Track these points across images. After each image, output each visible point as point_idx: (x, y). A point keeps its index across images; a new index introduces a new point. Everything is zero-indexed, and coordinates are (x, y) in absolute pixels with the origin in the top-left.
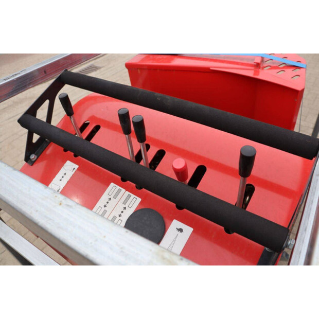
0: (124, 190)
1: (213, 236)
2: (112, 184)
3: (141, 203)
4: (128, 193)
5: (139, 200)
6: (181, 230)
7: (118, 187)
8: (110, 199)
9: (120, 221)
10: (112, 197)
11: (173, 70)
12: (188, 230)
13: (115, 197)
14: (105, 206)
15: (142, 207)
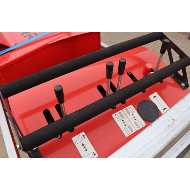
0: (121, 110)
1: (162, 87)
2: (113, 115)
3: (134, 106)
4: (124, 110)
5: (131, 106)
6: (155, 97)
7: (117, 113)
8: (122, 121)
9: (139, 121)
10: (122, 119)
11: (25, 58)
12: (156, 94)
13: (123, 117)
14: (126, 125)
15: (136, 107)
